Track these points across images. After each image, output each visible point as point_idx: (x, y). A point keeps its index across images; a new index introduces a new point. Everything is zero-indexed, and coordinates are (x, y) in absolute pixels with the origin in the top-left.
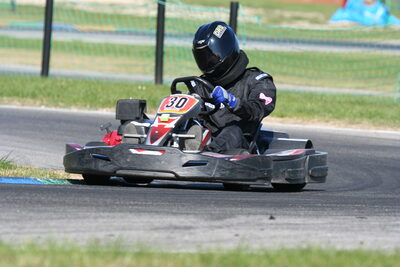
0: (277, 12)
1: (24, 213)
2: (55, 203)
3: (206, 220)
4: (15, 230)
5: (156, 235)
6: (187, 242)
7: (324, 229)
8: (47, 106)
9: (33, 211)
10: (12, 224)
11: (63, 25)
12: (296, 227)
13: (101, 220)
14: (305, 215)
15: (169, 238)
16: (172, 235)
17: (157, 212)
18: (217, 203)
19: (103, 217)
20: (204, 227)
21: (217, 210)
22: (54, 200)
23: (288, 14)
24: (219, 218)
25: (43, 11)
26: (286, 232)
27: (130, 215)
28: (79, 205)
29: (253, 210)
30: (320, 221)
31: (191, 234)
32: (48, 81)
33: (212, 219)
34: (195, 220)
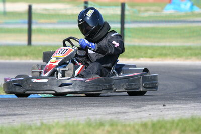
1: (42, 110)
2: (54, 105)
3: (132, 108)
4: (40, 118)
6: (126, 119)
7: (191, 109)
8: (33, 59)
12: (178, 109)
14: (180, 104)
16: (118, 117)
17: (107, 106)
18: (133, 100)
19: (81, 110)
21: (136, 104)
22: (53, 103)
24: (138, 107)
26: (174, 112)
30: (188, 106)
31: (127, 115)
32: (32, 48)
33: (135, 108)
34: (126, 109)
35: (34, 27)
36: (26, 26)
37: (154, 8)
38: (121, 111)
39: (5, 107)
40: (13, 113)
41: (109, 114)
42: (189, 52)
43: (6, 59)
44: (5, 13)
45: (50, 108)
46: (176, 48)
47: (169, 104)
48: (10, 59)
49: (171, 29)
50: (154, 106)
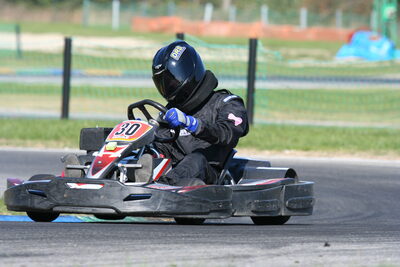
0: (283, 51)
1: (81, 247)
2: (108, 237)
3: (262, 248)
7: (380, 254)
8: (71, 147)
10: (72, 258)
12: (353, 253)
13: (157, 251)
14: (358, 242)
16: (233, 264)
17: (211, 243)
18: (266, 233)
19: (161, 249)
21: (270, 240)
22: (106, 234)
23: (293, 52)
24: (274, 247)
26: (345, 258)
27: (186, 246)
28: (133, 239)
30: (374, 247)
31: (251, 262)
32: (70, 124)
33: (268, 248)
34: (251, 249)
35: (74, 82)
36: (59, 82)
37: (317, 52)
38: (240, 254)
39: (9, 239)
40: (24, 251)
41: (216, 258)
42: (382, 140)
43: (18, 145)
44: (20, 54)
45: (98, 242)
46: (356, 131)
47: (337, 242)
48: (25, 145)
49: (348, 94)
50: (305, 246)
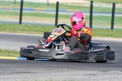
1: (46, 70)
3: (101, 72)
4: (43, 76)
5: (85, 77)
6: (95, 79)
9: (48, 70)
10: (42, 74)
11: (61, 10)
13: (69, 72)
15: (89, 78)
16: (90, 77)
17: (86, 70)
18: (105, 67)
20: (101, 74)
21: (105, 69)
22: (56, 66)
24: (105, 71)
25: (56, 6)
27: (78, 71)
28: (63, 68)
29: (116, 69)
31: (96, 77)
40: (28, 71)
41: (86, 75)
50: (115, 71)
